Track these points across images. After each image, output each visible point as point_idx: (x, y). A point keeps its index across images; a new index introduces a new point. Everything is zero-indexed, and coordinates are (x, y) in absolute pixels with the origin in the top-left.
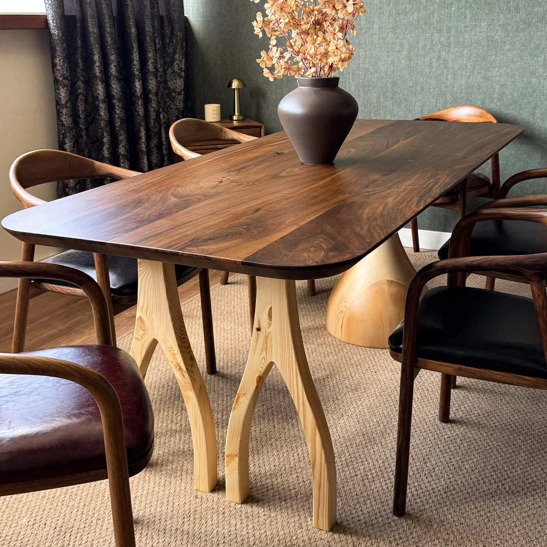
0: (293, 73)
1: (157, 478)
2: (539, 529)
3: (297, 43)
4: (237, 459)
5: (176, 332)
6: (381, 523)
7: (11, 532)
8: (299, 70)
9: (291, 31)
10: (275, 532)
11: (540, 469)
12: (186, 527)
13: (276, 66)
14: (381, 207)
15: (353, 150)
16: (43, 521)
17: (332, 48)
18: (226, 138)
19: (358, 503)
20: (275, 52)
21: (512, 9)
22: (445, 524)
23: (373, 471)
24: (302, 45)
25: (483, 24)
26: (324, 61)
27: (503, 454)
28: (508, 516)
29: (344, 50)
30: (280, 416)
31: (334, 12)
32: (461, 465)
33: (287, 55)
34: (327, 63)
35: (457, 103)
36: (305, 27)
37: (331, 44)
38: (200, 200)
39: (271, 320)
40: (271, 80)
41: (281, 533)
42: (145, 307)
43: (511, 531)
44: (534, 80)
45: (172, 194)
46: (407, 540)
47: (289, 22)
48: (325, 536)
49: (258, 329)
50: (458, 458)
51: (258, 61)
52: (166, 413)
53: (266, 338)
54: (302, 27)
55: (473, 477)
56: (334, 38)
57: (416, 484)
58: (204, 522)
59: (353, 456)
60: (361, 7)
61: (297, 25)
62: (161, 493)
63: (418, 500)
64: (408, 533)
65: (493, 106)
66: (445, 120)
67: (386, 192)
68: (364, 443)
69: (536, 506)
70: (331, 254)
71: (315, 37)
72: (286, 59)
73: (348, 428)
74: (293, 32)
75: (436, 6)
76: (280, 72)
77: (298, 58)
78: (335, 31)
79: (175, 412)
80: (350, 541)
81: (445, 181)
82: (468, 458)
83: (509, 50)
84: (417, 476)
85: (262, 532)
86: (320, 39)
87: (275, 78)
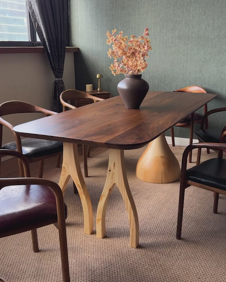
0: (123, 73)
1: (70, 230)
2: (217, 249)
3: (125, 61)
4: (101, 221)
5: (77, 172)
6: (156, 246)
7: (13, 248)
8: (126, 71)
9: (123, 56)
10: (115, 248)
11: (218, 228)
12: (81, 246)
13: (117, 70)
14: (157, 125)
15: (147, 103)
16: (26, 244)
17: (139, 63)
18: (87, 98)
19: (147, 238)
20: (116, 64)
21: (213, 46)
22: (181, 246)
23: (154, 228)
24: (127, 62)
25: (201, 52)
26: (136, 68)
27: (204, 222)
28: (205, 244)
29: (143, 64)
30: (117, 208)
31: (139, 49)
32: (188, 226)
33: (121, 65)
34: (137, 69)
35: (191, 85)
36: (128, 55)
37: (139, 61)
38: (87, 122)
39: (114, 167)
40: (115, 75)
41: (118, 249)
42: (66, 163)
43: (206, 249)
44: (222, 76)
45: (76, 119)
46: (166, 252)
47: (122, 52)
48: (134, 250)
49: (110, 171)
50: (187, 224)
51: (110, 68)
52: (72, 207)
53: (113, 174)
54: (127, 55)
55: (192, 230)
56: (140, 59)
57: (170, 232)
58: (88, 244)
59: (145, 222)
60: (150, 47)
61: (125, 54)
62: (71, 235)
63: (170, 238)
64: (166, 249)
65: (206, 86)
66: (185, 92)
67: (159, 119)
68: (150, 218)
69: (216, 241)
70: (137, 140)
71: (132, 59)
72: (121, 67)
73: (144, 213)
74: (124, 56)
75: (182, 45)
76: (118, 72)
77: (125, 67)
78: (140, 56)
79: (76, 206)
80: (144, 251)
81: (182, 116)
82: (191, 224)
83: (212, 63)
84: (171, 230)
85: (110, 248)
86: (134, 60)
87: (116, 75)
